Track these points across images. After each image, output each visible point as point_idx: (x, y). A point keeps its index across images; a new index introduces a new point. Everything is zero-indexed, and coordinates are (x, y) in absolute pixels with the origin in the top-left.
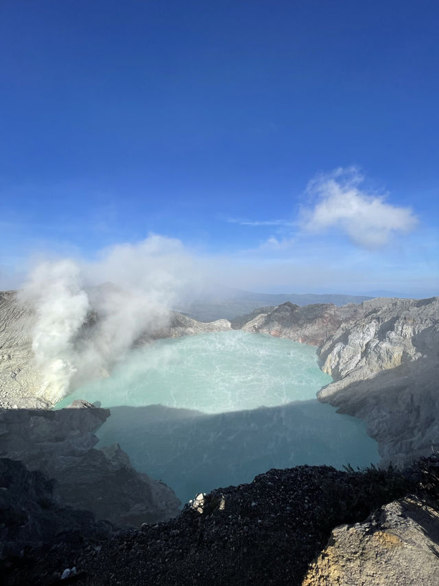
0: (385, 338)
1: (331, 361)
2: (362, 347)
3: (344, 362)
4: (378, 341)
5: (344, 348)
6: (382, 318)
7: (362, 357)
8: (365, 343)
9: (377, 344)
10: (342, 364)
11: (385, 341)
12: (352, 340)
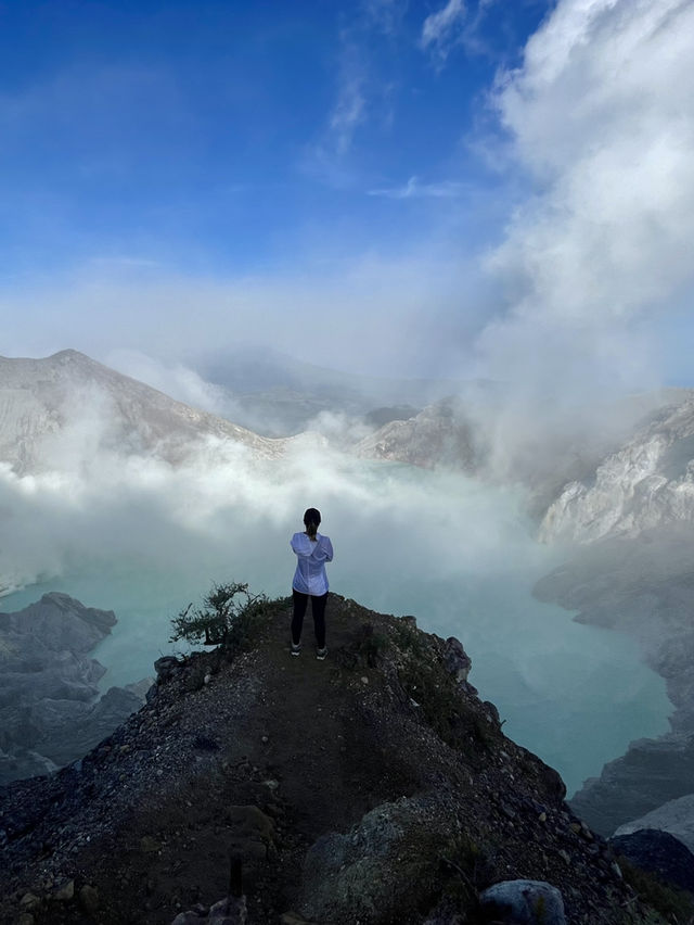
0: (684, 473)
1: (553, 517)
2: (627, 492)
3: (585, 521)
4: (664, 480)
5: (584, 494)
6: (675, 432)
7: (625, 514)
8: (635, 482)
9: (665, 486)
10: (579, 526)
11: (684, 480)
12: (604, 476)
